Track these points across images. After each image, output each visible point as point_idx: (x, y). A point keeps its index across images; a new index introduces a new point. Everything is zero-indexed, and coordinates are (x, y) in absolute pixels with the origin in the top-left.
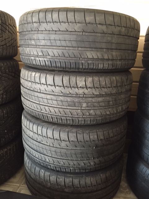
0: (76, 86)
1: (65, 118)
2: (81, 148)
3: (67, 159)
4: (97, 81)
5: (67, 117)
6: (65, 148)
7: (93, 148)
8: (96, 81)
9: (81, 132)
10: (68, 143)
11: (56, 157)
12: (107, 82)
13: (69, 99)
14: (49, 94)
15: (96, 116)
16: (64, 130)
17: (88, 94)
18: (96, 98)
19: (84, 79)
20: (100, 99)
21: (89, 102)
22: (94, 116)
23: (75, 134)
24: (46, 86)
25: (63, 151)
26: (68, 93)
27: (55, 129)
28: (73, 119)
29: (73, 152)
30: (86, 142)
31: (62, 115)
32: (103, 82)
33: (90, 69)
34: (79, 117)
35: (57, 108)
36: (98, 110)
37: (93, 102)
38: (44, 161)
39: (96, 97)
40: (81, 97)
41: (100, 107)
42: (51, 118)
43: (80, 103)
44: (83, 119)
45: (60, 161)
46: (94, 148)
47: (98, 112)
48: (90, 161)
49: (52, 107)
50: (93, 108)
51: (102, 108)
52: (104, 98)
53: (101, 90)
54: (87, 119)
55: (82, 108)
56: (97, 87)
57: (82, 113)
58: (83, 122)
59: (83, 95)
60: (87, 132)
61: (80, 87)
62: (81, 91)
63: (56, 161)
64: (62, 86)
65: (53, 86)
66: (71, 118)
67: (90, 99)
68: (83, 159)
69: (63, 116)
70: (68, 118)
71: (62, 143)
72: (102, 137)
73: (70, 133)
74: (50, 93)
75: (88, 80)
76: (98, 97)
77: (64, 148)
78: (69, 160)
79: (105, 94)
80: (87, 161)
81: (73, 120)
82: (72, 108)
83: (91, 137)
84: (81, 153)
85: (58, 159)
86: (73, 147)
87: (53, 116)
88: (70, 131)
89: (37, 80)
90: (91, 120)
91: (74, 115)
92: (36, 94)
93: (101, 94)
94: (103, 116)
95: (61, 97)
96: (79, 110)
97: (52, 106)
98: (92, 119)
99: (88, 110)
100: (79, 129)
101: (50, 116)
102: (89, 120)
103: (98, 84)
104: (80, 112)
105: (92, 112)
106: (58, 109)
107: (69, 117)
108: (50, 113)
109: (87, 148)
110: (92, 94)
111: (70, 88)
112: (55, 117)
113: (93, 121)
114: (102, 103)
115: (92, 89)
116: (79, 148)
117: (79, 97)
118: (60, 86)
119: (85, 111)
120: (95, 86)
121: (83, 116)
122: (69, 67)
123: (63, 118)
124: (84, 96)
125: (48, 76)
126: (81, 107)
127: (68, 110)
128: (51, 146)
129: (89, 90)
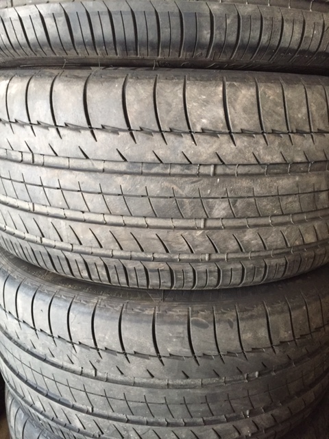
0: (184, 126)
1: (139, 266)
2: (206, 381)
3: (152, 420)
4: (276, 104)
5: (149, 260)
6: (145, 380)
7: (251, 375)
8: (270, 104)
9: (205, 318)
10: (154, 363)
11: (110, 413)
12: (313, 108)
13: (154, 186)
14: (69, 169)
15: (263, 254)
16: (137, 314)
17: (235, 161)
18: (268, 180)
19: (221, 96)
20: (285, 183)
21: (241, 197)
22: (257, 254)
23: (182, 329)
24: (53, 131)
25: (134, 392)
26: (150, 157)
27: (101, 309)
28: (174, 267)
29: (174, 395)
30: (226, 358)
31: (128, 254)
32: (300, 106)
33: (244, 47)
34: (197, 261)
35: (106, 224)
36: (274, 229)
37: (254, 197)
38: (65, 426)
39: (269, 174)
40: (207, 176)
41: (283, 214)
42: (82, 267)
43: (201, 200)
44: (213, 268)
45: (125, 430)
46: (257, 373)
47: (274, 238)
48: (239, 423)
49: (85, 221)
50: (252, 221)
51: (287, 219)
52: (297, 179)
53: (288, 143)
54: (229, 267)
55: (210, 223)
56: (273, 132)
57: (208, 243)
58: (212, 280)
59: (215, 166)
60: (231, 315)
61: (203, 131)
62: (205, 150)
63: (108, 429)
64: (124, 131)
65: (84, 129)
66: (163, 266)
67: (245, 183)
68: (214, 418)
69: (131, 258)
70: (151, 265)
71: (131, 365)
72: (285, 335)
73: (164, 323)
74: (73, 163)
75: (235, 100)
76: (277, 174)
77: (137, 380)
78: (160, 424)
79: (304, 159)
80: (229, 426)
81: (171, 271)
82: (169, 223)
83: (247, 336)
84: (206, 400)
85: (115, 423)
86: (175, 378)
87: (89, 259)
88: (161, 316)
89: (18, 112)
90: (243, 269)
91: (175, 252)
92: (18, 170)
93: (289, 159)
94: (288, 253)
95: (119, 180)
96: (199, 232)
97: (86, 216)
98: (249, 265)
99: (232, 232)
100: (197, 307)
101: (78, 258)
102: (236, 270)
103: (276, 117)
104: (201, 239)
105: (249, 236)
106: (109, 228)
107: (154, 259)
108: (77, 247)
109: (228, 379)
110: (253, 161)
111: (157, 137)
112: (100, 262)
113: (254, 271)
114: (290, 199)
115: (252, 140)
116: (198, 382)
117: (198, 175)
118: (115, 131)
119: (223, 233)
120: (268, 125)
121: (214, 257)
122: (153, 36)
123: (130, 265)
124: (220, 170)
125: (59, 86)
126: (205, 220)
127: (152, 234)
128: (88, 376)
129: (241, 142)
